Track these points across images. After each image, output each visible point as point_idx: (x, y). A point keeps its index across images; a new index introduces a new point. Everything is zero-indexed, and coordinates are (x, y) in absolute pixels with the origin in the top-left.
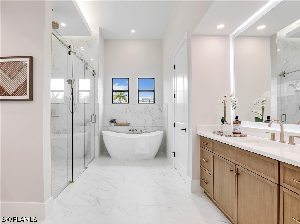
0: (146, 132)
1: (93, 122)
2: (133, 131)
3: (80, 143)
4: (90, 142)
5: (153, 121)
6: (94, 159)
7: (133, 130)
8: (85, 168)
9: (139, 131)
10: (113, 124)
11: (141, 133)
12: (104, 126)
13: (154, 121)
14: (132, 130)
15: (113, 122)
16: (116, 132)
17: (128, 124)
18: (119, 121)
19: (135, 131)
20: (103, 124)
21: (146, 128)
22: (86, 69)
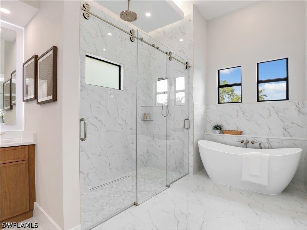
0: (270, 146)
1: (186, 128)
2: (246, 144)
3: (174, 153)
4: (184, 153)
5: (285, 129)
6: (187, 176)
7: (247, 142)
8: (167, 186)
9: (258, 145)
10: (217, 131)
11: (261, 148)
12: (206, 133)
13: (287, 130)
14: (245, 142)
15: (217, 129)
16: (221, 143)
17: (241, 133)
18: (226, 127)
19: (250, 144)
20: (205, 130)
21: (271, 140)
22: (168, 61)
